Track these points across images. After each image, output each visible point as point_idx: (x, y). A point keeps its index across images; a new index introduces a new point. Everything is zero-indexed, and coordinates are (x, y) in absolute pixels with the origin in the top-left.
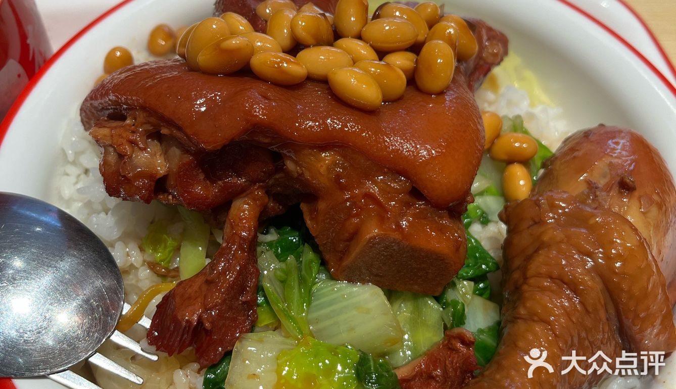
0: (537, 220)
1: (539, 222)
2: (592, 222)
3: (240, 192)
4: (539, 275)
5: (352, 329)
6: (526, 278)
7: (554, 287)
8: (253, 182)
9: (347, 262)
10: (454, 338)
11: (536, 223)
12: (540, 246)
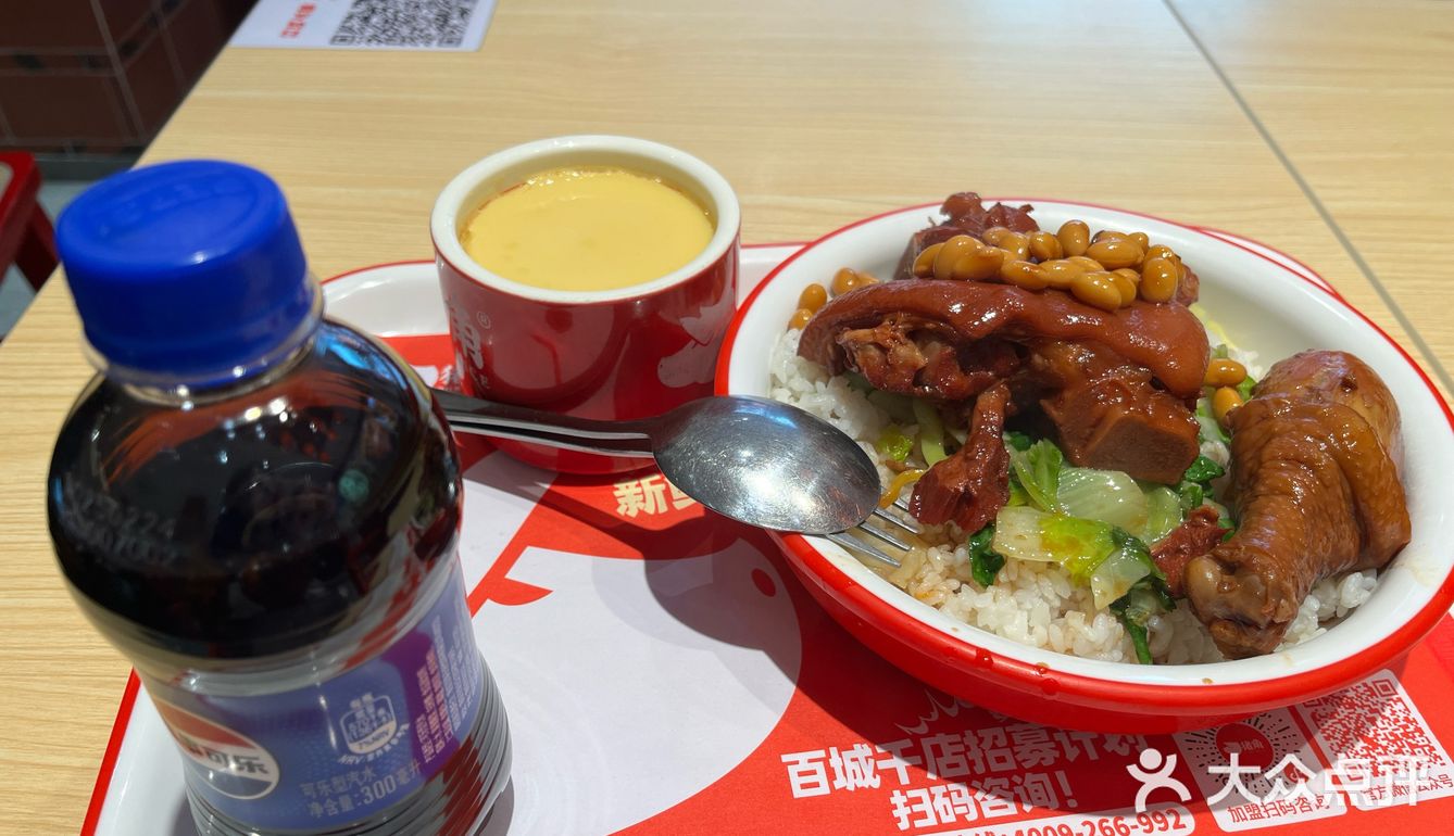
0: (1265, 415)
1: (1267, 417)
2: (1320, 413)
3: (985, 385)
4: (1274, 458)
5: (1100, 507)
6: (1261, 464)
7: (1290, 466)
8: (998, 376)
9: (1092, 446)
10: (1199, 515)
11: (1264, 419)
12: (1270, 436)
